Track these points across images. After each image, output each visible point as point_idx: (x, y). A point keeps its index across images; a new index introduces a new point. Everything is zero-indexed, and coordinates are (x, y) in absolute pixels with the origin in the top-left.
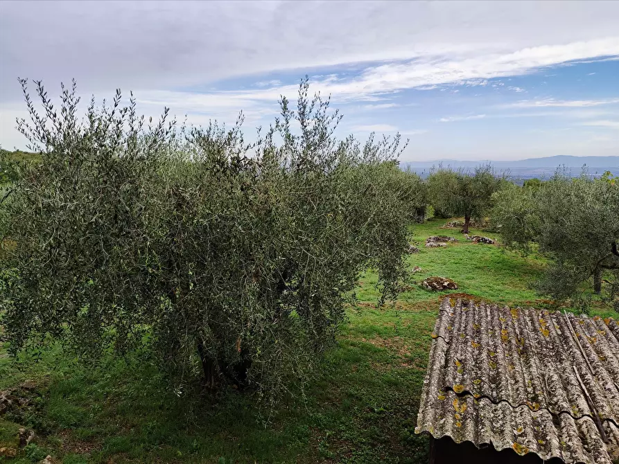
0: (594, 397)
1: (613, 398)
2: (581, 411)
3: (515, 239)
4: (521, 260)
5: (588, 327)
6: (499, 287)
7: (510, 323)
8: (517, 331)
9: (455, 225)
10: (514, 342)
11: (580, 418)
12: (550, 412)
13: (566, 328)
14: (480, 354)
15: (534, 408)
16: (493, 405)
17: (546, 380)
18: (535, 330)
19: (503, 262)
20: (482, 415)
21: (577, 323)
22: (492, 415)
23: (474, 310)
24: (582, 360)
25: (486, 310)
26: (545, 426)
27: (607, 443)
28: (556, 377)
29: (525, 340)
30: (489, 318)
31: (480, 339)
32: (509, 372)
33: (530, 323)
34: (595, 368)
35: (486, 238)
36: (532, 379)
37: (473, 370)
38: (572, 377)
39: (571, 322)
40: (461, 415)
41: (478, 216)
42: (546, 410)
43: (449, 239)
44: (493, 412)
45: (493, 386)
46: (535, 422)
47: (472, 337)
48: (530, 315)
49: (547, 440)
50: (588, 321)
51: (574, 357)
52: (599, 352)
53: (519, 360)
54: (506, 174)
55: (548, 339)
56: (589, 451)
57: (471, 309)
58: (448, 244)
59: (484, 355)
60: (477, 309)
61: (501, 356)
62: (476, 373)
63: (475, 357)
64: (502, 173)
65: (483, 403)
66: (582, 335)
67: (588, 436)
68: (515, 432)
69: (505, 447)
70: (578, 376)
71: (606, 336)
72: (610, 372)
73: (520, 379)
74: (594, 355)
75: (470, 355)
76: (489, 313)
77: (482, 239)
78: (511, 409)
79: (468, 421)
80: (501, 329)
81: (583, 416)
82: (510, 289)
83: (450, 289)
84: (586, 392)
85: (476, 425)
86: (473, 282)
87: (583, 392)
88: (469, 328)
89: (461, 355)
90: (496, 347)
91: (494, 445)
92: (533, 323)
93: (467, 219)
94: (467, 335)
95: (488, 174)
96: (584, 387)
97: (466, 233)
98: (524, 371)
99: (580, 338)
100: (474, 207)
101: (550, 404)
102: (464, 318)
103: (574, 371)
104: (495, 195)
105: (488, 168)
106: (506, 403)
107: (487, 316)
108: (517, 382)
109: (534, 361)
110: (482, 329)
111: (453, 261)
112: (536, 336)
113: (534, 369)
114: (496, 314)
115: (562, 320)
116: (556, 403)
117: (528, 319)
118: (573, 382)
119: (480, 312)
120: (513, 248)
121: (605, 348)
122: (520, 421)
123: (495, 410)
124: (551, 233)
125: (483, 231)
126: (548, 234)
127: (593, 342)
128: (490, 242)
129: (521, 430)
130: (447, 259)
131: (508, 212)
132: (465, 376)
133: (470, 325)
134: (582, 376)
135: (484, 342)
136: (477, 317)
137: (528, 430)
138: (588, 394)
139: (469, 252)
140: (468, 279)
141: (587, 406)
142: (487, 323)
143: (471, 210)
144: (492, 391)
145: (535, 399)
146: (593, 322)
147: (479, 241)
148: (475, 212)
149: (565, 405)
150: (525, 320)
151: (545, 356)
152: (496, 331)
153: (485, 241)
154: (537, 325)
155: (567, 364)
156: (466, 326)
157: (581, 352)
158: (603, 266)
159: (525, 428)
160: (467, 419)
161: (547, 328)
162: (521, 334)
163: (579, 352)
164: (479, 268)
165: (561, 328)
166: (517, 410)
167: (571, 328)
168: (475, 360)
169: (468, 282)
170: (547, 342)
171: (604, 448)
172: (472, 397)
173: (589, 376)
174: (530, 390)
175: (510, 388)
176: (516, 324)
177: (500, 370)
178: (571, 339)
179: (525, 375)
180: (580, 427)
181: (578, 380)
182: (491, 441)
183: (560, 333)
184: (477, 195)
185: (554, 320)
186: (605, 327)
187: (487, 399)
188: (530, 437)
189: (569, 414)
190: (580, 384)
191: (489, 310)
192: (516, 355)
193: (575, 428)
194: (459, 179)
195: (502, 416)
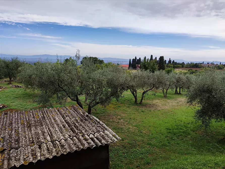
0: (52, 134)
1: (58, 133)
2: (48, 141)
3: (29, 85)
4: (32, 92)
5: (52, 112)
6: (25, 104)
7: (24, 117)
8: (28, 119)
9: (5, 81)
10: (26, 124)
11: (47, 143)
12: (38, 145)
13: (44, 114)
14: (12, 132)
15: (32, 145)
16: (16, 150)
17: (37, 134)
18: (34, 117)
19: (26, 94)
20: (11, 156)
21: (48, 111)
22: (16, 154)
23: (10, 115)
24: (49, 123)
25: (15, 114)
26: (36, 150)
27: (55, 148)
28: (40, 132)
29: (30, 122)
30: (16, 117)
31: (12, 126)
32: (24, 135)
33: (32, 115)
34: (53, 125)
35: (19, 85)
36: (32, 135)
37: (8, 139)
38: (46, 130)
39: (46, 111)
40: (2, 160)
41: (15, 77)
42: (36, 145)
43: (3, 87)
44: (16, 153)
45: (16, 143)
46: (32, 150)
47: (8, 126)
48: (32, 112)
49: (36, 155)
50: (52, 110)
51: (47, 123)
52: (54, 119)
53: (28, 130)
54: (24, 61)
55: (38, 119)
56: (49, 153)
57: (9, 115)
58: (2, 89)
59: (13, 132)
60: (11, 114)
61: (20, 130)
62: (10, 140)
63: (9, 134)
64: (23, 60)
65: (12, 151)
66: (50, 115)
67: (50, 148)
68: (25, 157)
69: (20, 164)
70: (48, 129)
71: (57, 113)
72: (57, 125)
73: (27, 137)
74: (53, 121)
75: (7, 134)
76: (16, 115)
77: (17, 86)
78: (24, 149)
79: (5, 161)
80: (21, 120)
81: (48, 142)
82: (29, 104)
83: (3, 108)
84: (50, 133)
85: (9, 161)
86: (14, 104)
87: (49, 134)
88: (7, 123)
89: (3, 135)
90: (18, 127)
91: (16, 166)
92: (33, 115)
93: (10, 79)
94: (6, 126)
95: (17, 61)
96: (49, 132)
97: (10, 84)
98: (29, 133)
99: (49, 116)
100: (12, 73)
101: (38, 142)
102: (5, 119)
103: (46, 128)
104: (20, 68)
105: (17, 58)
106: (22, 148)
107: (15, 116)
108: (26, 138)
109: (33, 128)
110: (13, 122)
111: (5, 96)
112: (34, 119)
113: (33, 132)
114: (19, 115)
115: (43, 112)
116: (40, 141)
117: (31, 114)
118: (46, 132)
119: (12, 115)
120: (29, 88)
121: (56, 117)
122: (27, 152)
123: (17, 152)
124: (39, 82)
125: (18, 83)
126: (38, 82)
127: (53, 116)
128: (21, 87)
129: (27, 155)
130: (2, 96)
131: (25, 75)
132: (4, 143)
133: (8, 122)
134: (49, 129)
135: (13, 127)
136: (11, 118)
137: (30, 154)
138: (50, 134)
139: (12, 92)
140: (11, 103)
141: (50, 138)
142: (15, 119)
143: (11, 75)
144: (16, 145)
145: (33, 142)
146: (53, 110)
147: (16, 87)
148: (13, 75)
149: (43, 141)
150: (30, 115)
151: (37, 126)
152: (19, 121)
153: (18, 87)
154: (34, 115)
155: (44, 126)
156: (6, 123)
157: (49, 121)
158: (57, 91)
159: (28, 154)
160: (4, 160)
161: (38, 115)
162: (29, 120)
163: (48, 121)
164: (16, 98)
165: (43, 115)
166: (26, 148)
167: (46, 113)
168: (10, 135)
169: (11, 104)
170: (38, 121)
171: (54, 150)
172: (7, 151)
173: (51, 128)
174: (31, 139)
175: (23, 141)
176: (27, 117)
177: (19, 136)
178: (46, 117)
179: (30, 135)
180: (47, 146)
181: (47, 131)
182: (15, 165)
183: (43, 116)
184: (14, 69)
185: (41, 112)
186: (57, 111)
187: (14, 149)
188: (30, 157)
189: (44, 143)
190: (48, 132)
191: (16, 114)
192: (26, 128)
193: (46, 147)
194: (5, 62)
195: (20, 153)
